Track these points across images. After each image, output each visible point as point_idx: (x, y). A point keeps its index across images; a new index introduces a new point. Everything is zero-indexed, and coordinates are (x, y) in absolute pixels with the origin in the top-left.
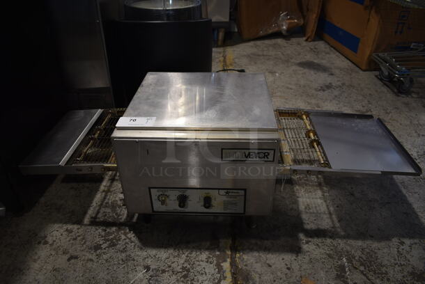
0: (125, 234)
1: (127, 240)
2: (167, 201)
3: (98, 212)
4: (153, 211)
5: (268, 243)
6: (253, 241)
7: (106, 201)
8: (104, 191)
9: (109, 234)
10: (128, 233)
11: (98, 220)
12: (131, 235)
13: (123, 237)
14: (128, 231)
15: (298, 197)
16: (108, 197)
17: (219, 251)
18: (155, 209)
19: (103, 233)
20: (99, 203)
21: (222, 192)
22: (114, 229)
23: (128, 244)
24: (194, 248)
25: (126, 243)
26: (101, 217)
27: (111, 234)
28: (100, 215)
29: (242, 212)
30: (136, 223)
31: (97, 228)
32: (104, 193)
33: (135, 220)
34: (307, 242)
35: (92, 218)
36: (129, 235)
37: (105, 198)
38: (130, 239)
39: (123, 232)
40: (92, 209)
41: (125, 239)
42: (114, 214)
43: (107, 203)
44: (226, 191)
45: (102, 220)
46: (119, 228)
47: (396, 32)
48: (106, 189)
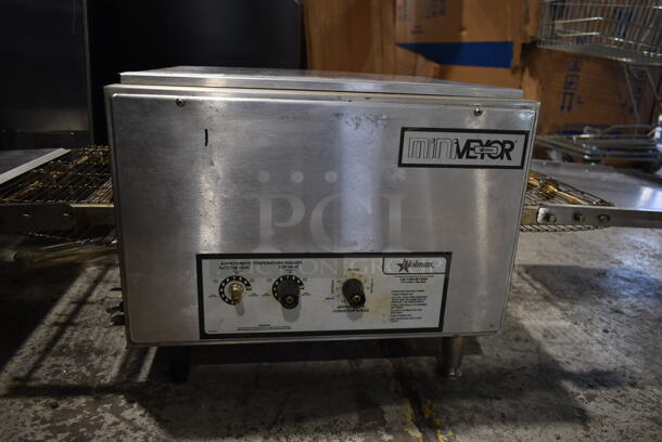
0: (116, 411)
1: (122, 426)
2: (246, 299)
3: (36, 366)
4: (203, 335)
5: (503, 406)
6: (467, 404)
7: (62, 342)
8: (56, 324)
9: (67, 413)
10: (123, 409)
11: (33, 384)
12: (135, 413)
13: (109, 418)
14: (123, 403)
15: (519, 319)
16: (66, 335)
17: (389, 431)
18: (208, 330)
19: (48, 414)
20: (42, 348)
21: (392, 264)
22: (82, 401)
23: (125, 434)
24: (318, 430)
25: (119, 433)
26: (43, 376)
27: (74, 413)
28: (40, 373)
29: (436, 324)
30: (147, 383)
31: (31, 401)
32: (55, 329)
33: (143, 376)
34: (591, 398)
35: (16, 379)
36: (127, 414)
37: (57, 338)
38: (131, 422)
39: (109, 406)
40: (18, 359)
41: (115, 424)
42: (84, 370)
43: (63, 347)
44: (401, 260)
45: (46, 382)
46: (97, 399)
47: (562, 107)
48: (62, 319)
